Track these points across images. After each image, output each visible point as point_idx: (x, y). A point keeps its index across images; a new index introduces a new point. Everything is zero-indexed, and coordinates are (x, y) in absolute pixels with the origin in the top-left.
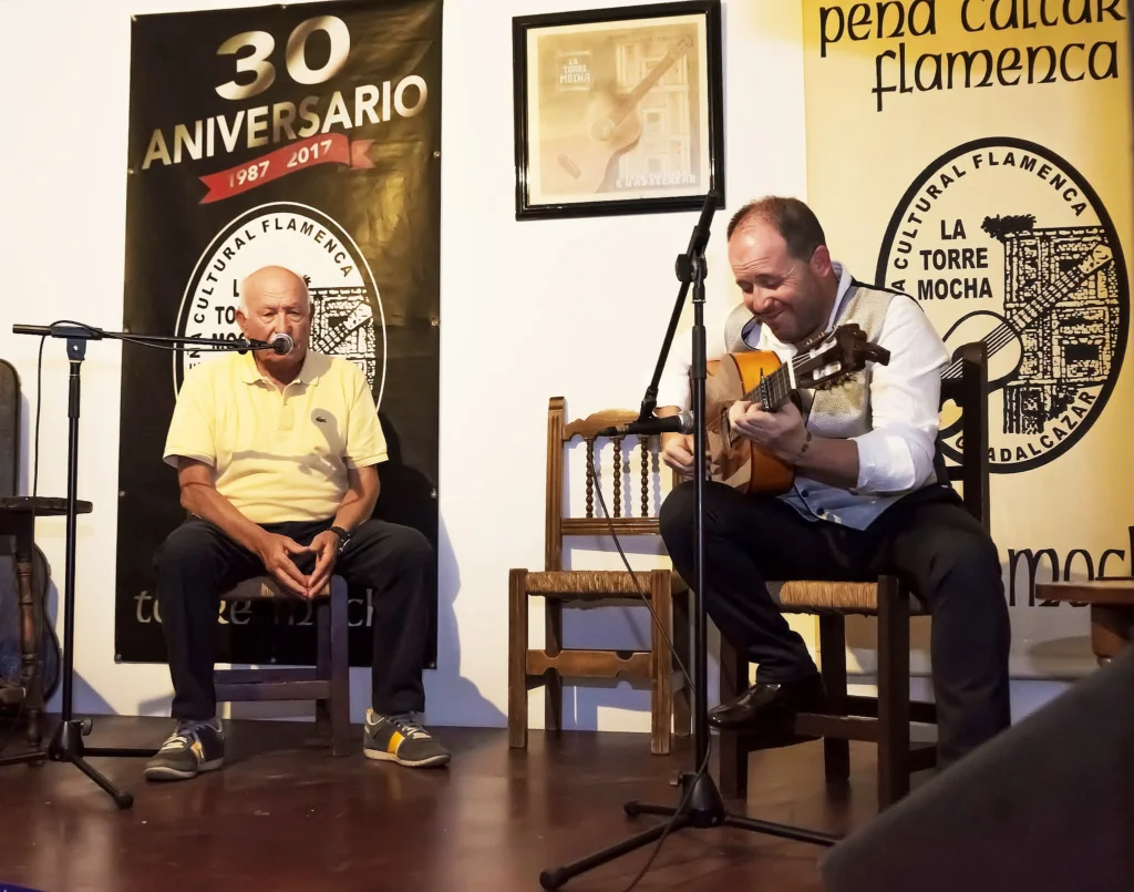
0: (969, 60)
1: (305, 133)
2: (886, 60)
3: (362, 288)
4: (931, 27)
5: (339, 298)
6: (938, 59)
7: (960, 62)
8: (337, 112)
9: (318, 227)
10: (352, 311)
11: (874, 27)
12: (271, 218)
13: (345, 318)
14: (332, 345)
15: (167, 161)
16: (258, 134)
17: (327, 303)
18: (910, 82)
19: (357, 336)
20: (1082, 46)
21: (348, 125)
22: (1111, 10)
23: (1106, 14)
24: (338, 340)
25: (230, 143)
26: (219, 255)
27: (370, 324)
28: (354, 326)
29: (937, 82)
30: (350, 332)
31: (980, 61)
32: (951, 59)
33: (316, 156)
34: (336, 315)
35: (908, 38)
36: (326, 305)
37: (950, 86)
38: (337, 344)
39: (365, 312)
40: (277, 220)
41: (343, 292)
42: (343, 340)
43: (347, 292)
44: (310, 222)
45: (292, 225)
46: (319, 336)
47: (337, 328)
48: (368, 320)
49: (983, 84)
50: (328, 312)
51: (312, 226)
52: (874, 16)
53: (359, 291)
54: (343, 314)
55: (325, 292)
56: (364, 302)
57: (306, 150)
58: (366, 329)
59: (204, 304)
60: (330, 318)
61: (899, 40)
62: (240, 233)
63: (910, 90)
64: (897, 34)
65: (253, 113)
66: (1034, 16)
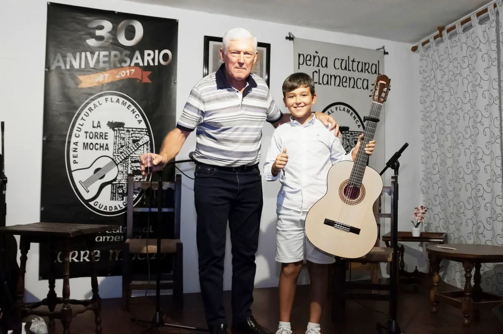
0: (335, 78)
1: (124, 65)
2: (315, 73)
3: (146, 129)
4: (326, 66)
5: (137, 132)
6: (328, 76)
7: (333, 78)
8: (137, 59)
9: (128, 103)
10: (142, 137)
11: (312, 62)
12: (109, 97)
13: (139, 140)
14: (133, 150)
15: (63, 68)
16: (104, 62)
17: (132, 134)
18: (321, 82)
19: (144, 148)
20: (361, 79)
21: (141, 64)
22: (367, 70)
23: (366, 71)
24: (136, 149)
25: (92, 64)
26: (86, 110)
27: (149, 143)
28: (142, 144)
29: (327, 83)
30: (141, 146)
31: (338, 78)
32: (331, 76)
33: (128, 75)
34: (136, 139)
35: (320, 68)
36: (131, 134)
37: (331, 85)
38: (135, 150)
39: (147, 138)
40: (111, 98)
41: (138, 130)
42: (138, 149)
43: (140, 130)
44: (126, 101)
45: (118, 101)
46: (128, 146)
47: (135, 144)
48: (148, 142)
49: (338, 86)
50: (132, 137)
51: (126, 103)
52: (312, 59)
53: (144, 130)
54: (138, 138)
55: (131, 129)
56: (146, 135)
57: (124, 72)
58: (147, 145)
59: (80, 130)
60: (133, 140)
61: (318, 68)
62: (95, 102)
63: (321, 84)
64: (318, 66)
65: (103, 53)
66: (351, 68)
